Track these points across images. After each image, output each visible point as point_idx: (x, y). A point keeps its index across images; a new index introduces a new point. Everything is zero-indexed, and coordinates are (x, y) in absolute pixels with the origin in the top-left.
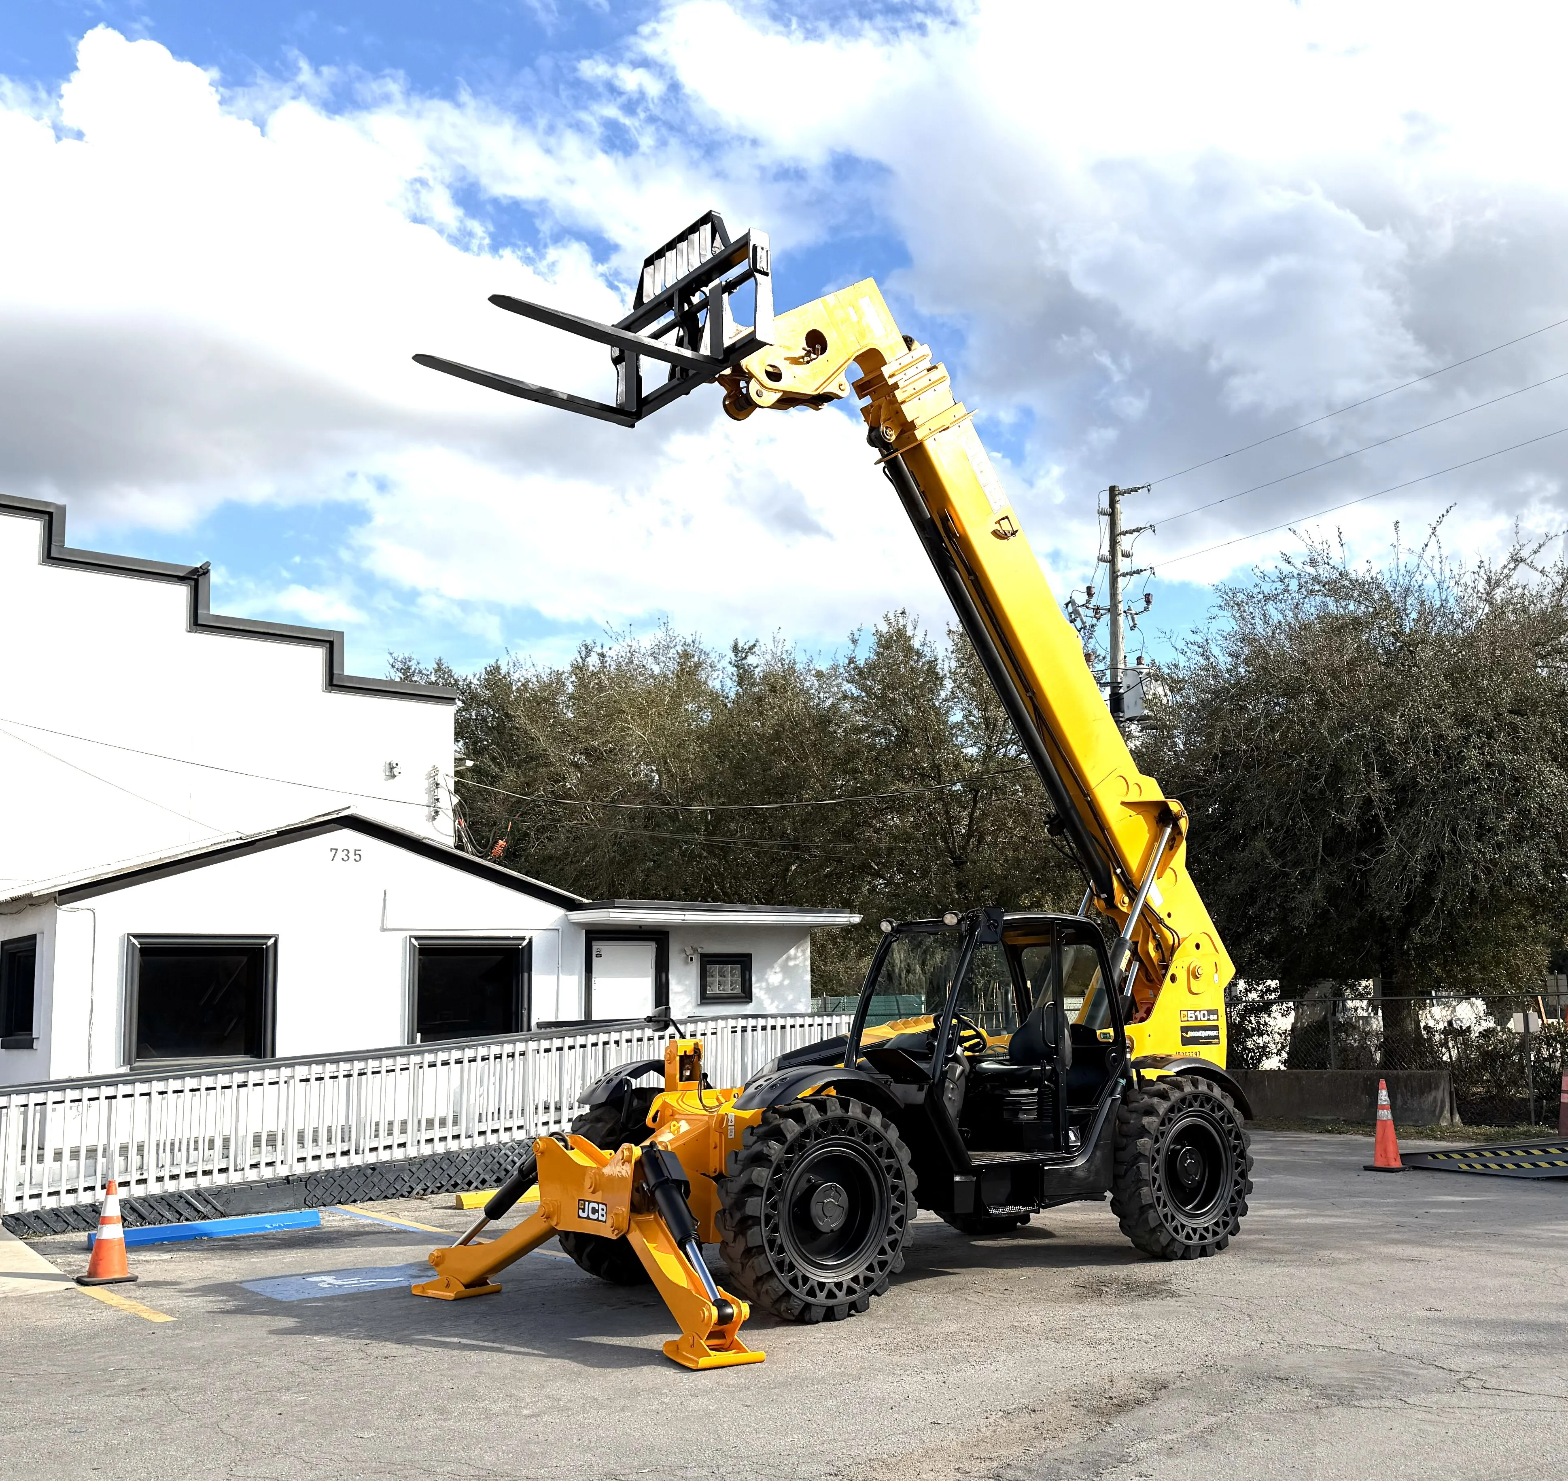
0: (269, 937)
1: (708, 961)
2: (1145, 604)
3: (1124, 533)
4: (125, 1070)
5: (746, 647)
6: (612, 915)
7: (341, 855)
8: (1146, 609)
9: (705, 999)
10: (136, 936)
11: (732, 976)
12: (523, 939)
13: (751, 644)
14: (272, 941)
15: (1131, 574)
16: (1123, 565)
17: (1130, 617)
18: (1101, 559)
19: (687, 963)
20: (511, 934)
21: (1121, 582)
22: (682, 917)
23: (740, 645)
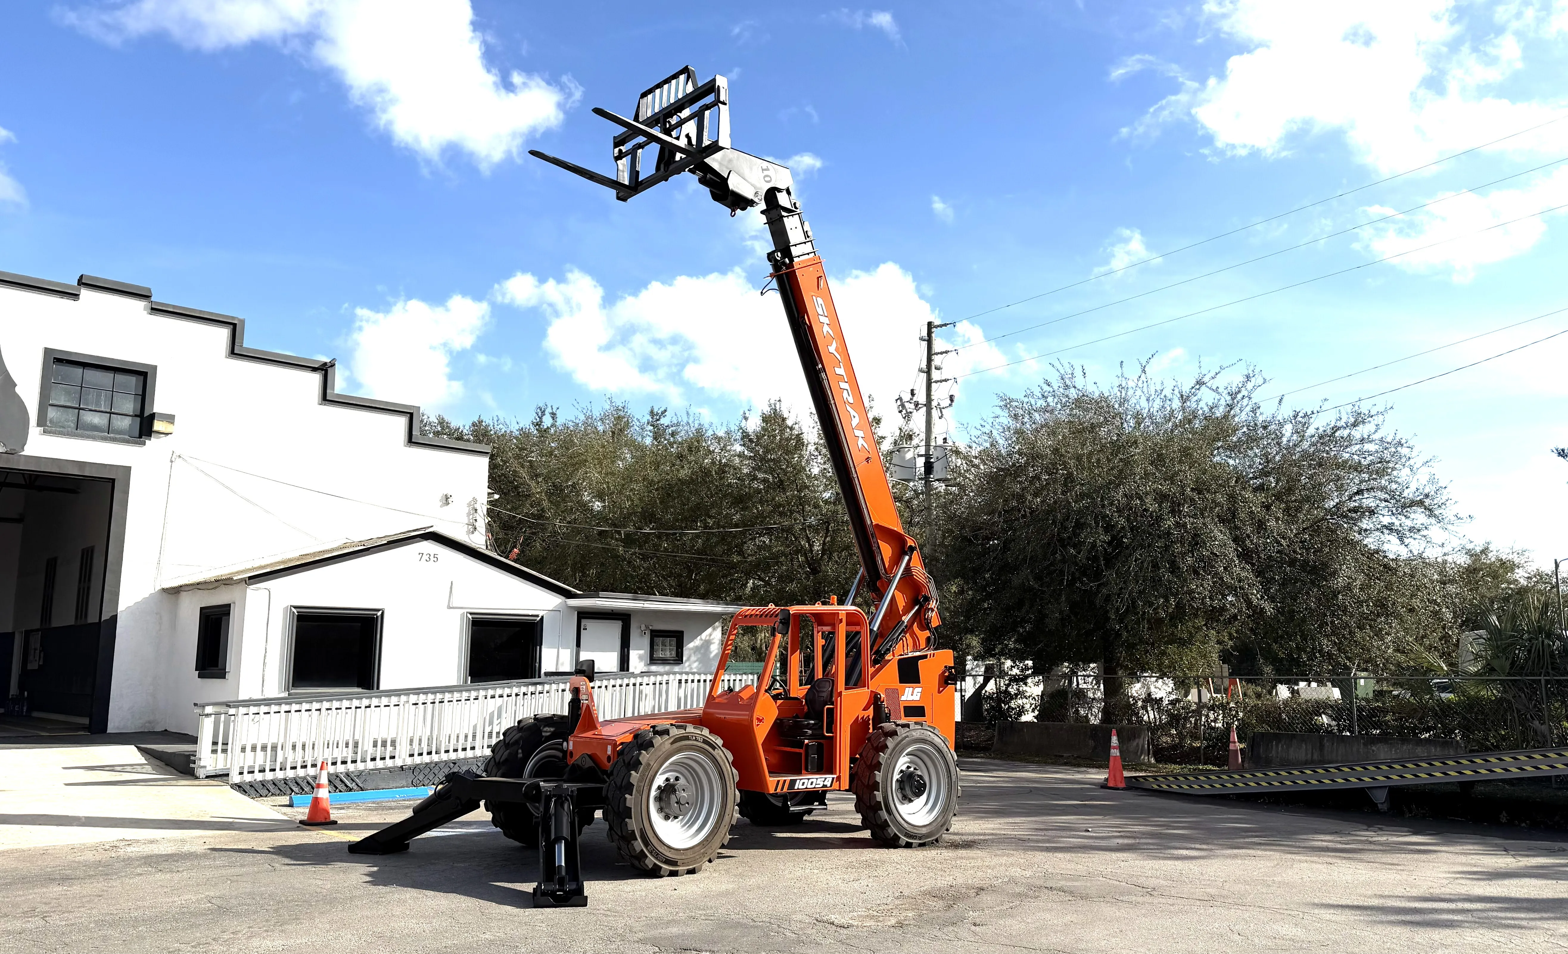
0: (378, 610)
1: (655, 635)
2: (949, 402)
3: (937, 354)
4: (285, 694)
5: (660, 412)
6: (598, 602)
7: (425, 557)
8: (950, 405)
9: (653, 660)
10: (295, 607)
11: (670, 645)
12: (538, 616)
13: (662, 409)
14: (380, 612)
15: (941, 381)
16: (935, 375)
17: (939, 410)
18: (921, 371)
19: (642, 636)
20: (530, 613)
21: (934, 386)
22: (642, 605)
23: (655, 411)
